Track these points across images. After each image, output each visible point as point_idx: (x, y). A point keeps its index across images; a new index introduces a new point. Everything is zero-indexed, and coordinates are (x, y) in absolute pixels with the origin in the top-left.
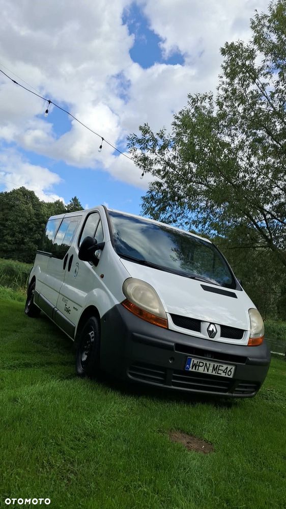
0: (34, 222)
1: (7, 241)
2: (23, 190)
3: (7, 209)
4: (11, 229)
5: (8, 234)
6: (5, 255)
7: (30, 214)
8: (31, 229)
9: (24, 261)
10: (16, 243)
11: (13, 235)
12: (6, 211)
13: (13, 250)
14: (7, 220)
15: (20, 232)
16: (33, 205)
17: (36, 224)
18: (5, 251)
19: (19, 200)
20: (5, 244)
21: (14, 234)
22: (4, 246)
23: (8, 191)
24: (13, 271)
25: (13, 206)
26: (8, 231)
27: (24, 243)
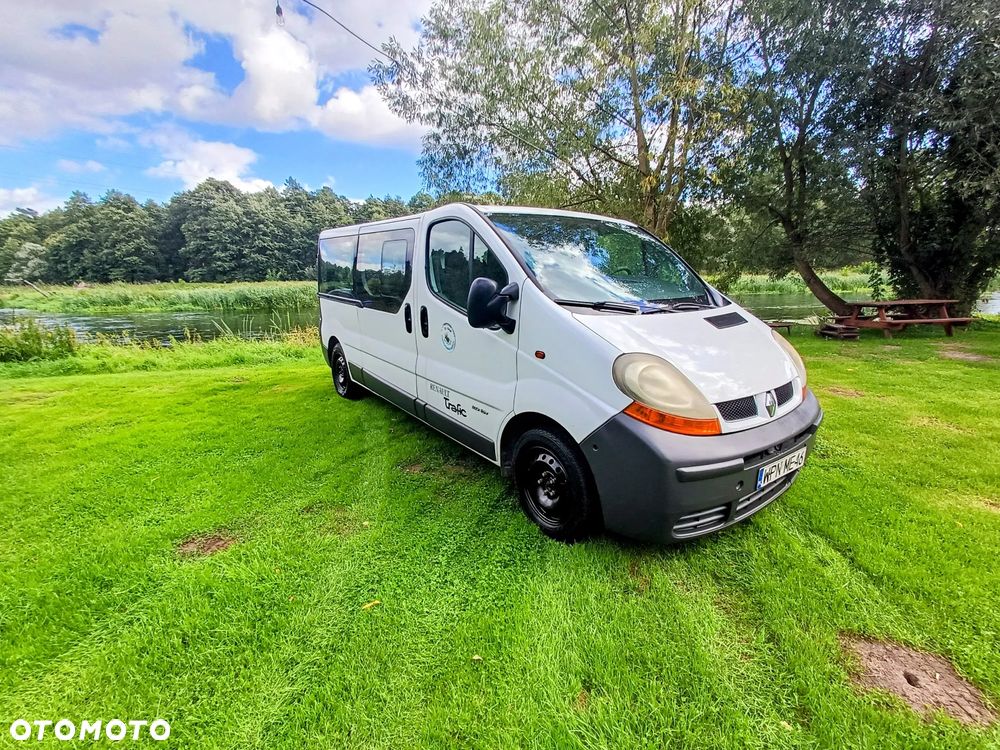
0: (247, 225)
1: (219, 259)
2: (211, 181)
3: (201, 214)
4: (219, 242)
5: (217, 249)
6: (225, 278)
7: (237, 214)
8: (247, 236)
9: (254, 281)
10: (233, 259)
11: (225, 249)
12: (201, 218)
13: (233, 269)
14: (208, 231)
15: (232, 243)
16: (236, 201)
17: (251, 227)
18: (224, 273)
19: (214, 199)
20: (219, 263)
21: (226, 247)
22: (220, 267)
23: (192, 190)
24: (247, 298)
25: (208, 209)
26: (216, 245)
27: (244, 256)
